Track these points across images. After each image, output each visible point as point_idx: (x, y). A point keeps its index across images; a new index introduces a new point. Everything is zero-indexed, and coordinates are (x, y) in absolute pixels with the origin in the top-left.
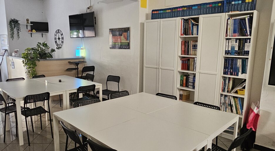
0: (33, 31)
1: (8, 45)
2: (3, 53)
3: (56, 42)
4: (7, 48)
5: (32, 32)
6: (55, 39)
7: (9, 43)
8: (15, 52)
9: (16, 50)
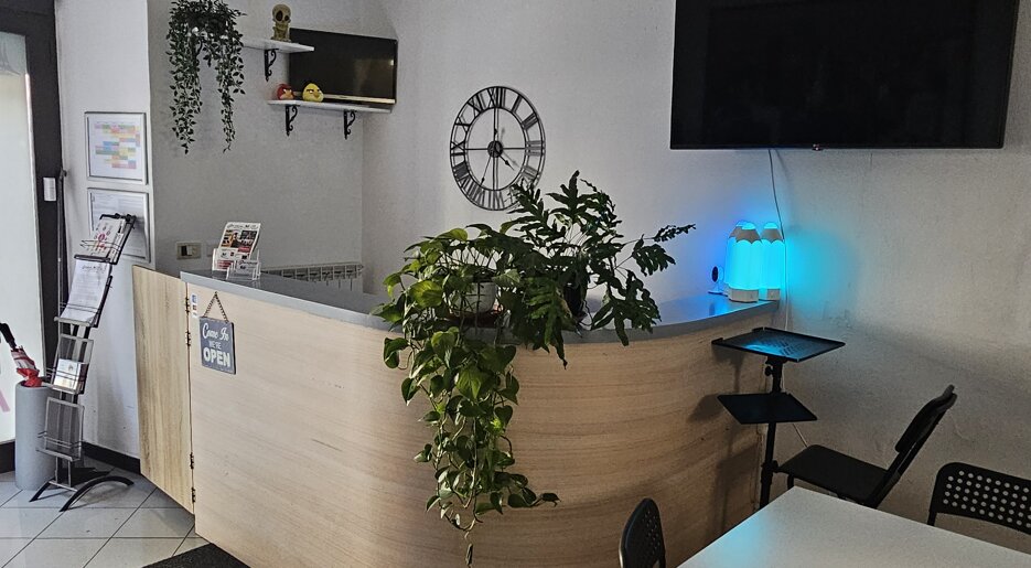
0: (306, 94)
1: (150, 189)
2: (110, 238)
3: (462, 172)
4: (140, 206)
5: (300, 98)
6: (459, 148)
7: (159, 172)
8: (235, 244)
9: (239, 227)
